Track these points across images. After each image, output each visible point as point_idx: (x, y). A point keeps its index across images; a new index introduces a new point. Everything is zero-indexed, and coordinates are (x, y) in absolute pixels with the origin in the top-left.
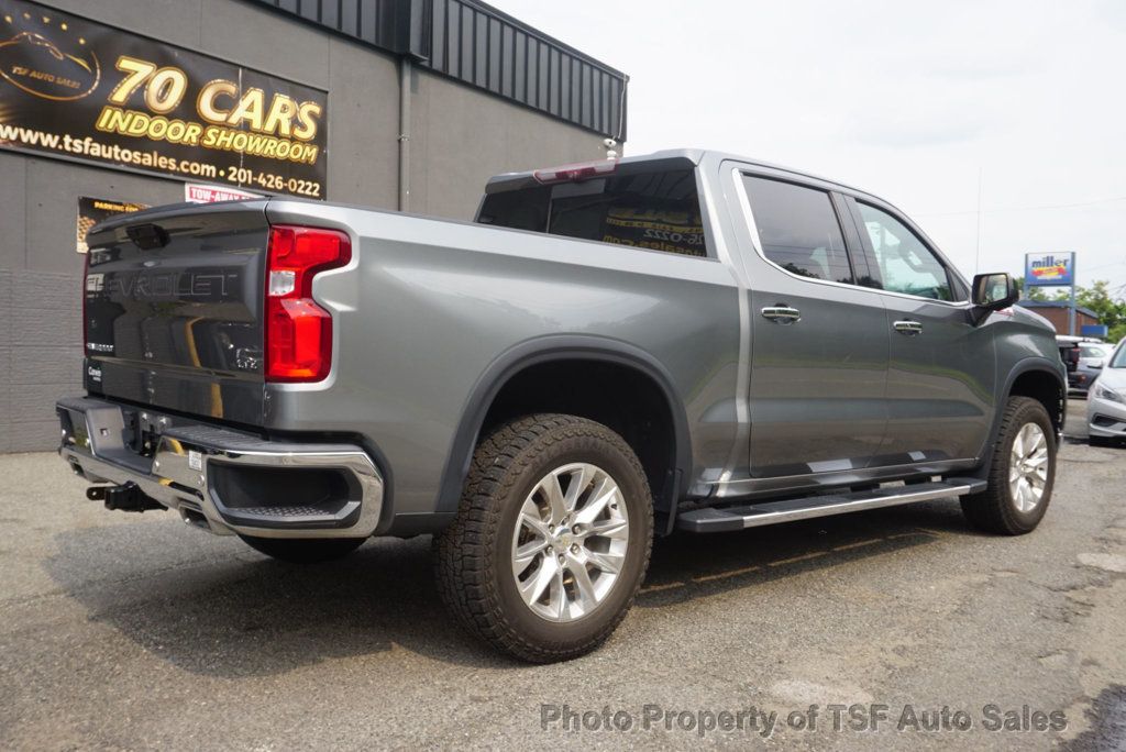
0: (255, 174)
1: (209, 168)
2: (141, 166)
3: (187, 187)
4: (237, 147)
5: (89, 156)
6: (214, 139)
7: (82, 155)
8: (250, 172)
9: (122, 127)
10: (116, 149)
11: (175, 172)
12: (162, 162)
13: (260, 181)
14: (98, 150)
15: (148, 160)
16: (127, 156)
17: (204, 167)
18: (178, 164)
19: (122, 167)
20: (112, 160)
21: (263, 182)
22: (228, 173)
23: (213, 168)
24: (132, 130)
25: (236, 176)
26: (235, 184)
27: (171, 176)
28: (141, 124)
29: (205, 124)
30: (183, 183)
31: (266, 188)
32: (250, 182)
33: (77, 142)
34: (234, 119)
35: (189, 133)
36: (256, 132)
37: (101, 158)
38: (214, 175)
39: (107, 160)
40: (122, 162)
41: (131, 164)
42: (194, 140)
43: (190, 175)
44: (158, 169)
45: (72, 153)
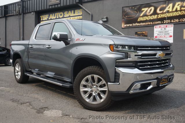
0: (171, 20)
1: (159, 22)
2: (146, 25)
3: (155, 27)
4: (165, 16)
5: (137, 26)
6: (160, 16)
7: (136, 26)
8: (169, 20)
9: (142, 20)
10: (141, 23)
11: (152, 24)
12: (149, 23)
13: (172, 21)
14: (138, 24)
15: (147, 24)
16: (143, 24)
17: (158, 22)
18: (153, 23)
19: (142, 26)
20: (141, 25)
21: (173, 21)
22: (164, 22)
23: (160, 22)
24: (144, 20)
25: (166, 22)
26: (166, 23)
27: (151, 25)
28: (145, 18)
29: (158, 14)
30: (154, 26)
31: (174, 22)
32: (169, 22)
33: (135, 24)
34: (165, 11)
35: (155, 17)
36: (170, 12)
37: (139, 25)
38: (160, 23)
39: (140, 25)
40: (142, 25)
41: (144, 25)
42: (156, 18)
43: (155, 24)
44: (149, 25)
45: (134, 26)
